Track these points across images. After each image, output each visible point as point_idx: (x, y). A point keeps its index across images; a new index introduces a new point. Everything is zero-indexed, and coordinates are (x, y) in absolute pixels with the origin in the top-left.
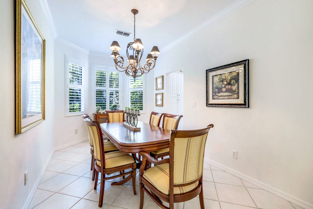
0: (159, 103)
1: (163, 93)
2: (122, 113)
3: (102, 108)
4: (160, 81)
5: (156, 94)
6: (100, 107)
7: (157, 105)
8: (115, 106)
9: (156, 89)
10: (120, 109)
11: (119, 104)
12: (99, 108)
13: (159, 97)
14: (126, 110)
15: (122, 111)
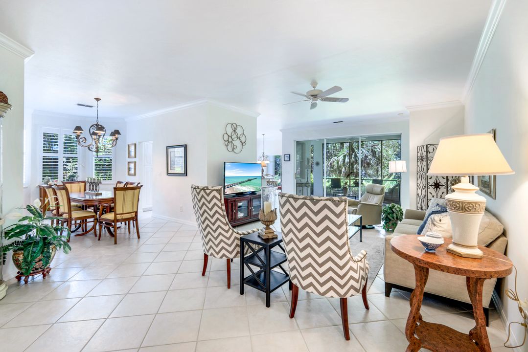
0: (132, 172)
1: (135, 162)
2: (83, 184)
3: (51, 179)
4: (132, 148)
5: (129, 163)
6: (50, 178)
7: (129, 174)
8: (73, 176)
9: (129, 157)
10: (80, 179)
11: (78, 174)
12: (48, 179)
13: (132, 166)
14: (88, 180)
15: (84, 182)
